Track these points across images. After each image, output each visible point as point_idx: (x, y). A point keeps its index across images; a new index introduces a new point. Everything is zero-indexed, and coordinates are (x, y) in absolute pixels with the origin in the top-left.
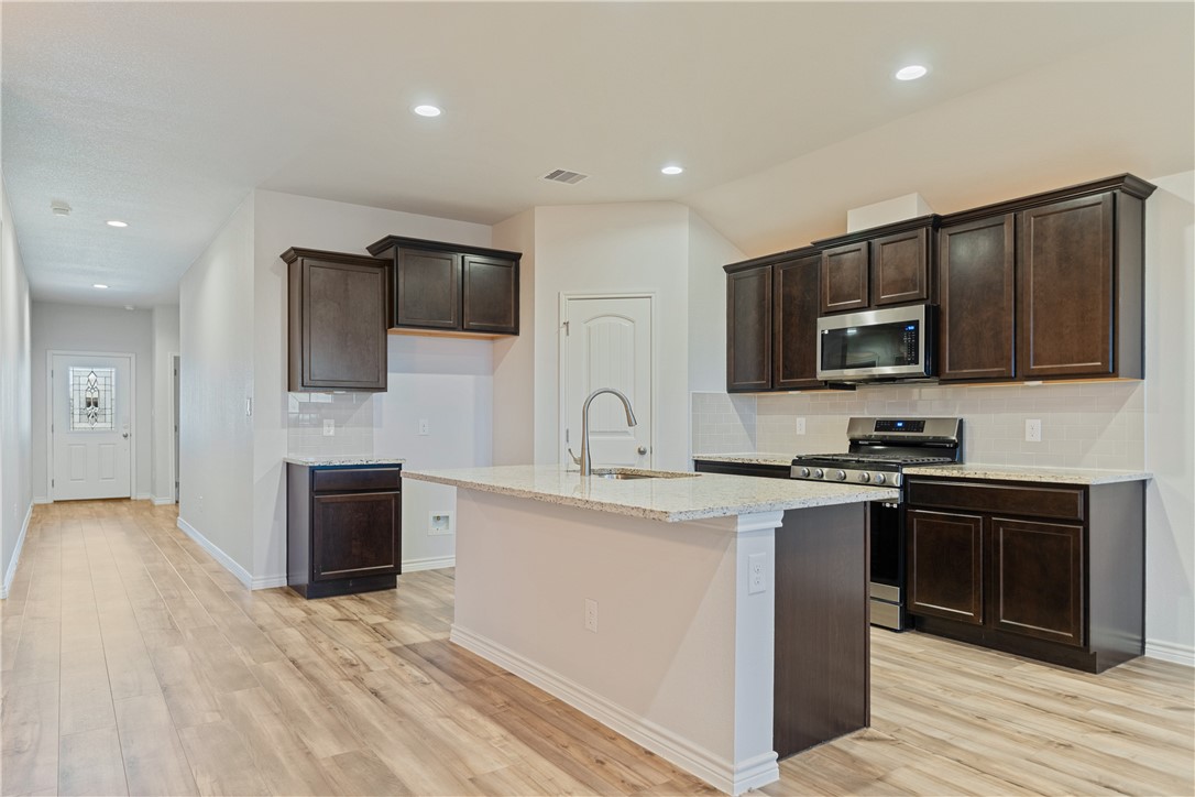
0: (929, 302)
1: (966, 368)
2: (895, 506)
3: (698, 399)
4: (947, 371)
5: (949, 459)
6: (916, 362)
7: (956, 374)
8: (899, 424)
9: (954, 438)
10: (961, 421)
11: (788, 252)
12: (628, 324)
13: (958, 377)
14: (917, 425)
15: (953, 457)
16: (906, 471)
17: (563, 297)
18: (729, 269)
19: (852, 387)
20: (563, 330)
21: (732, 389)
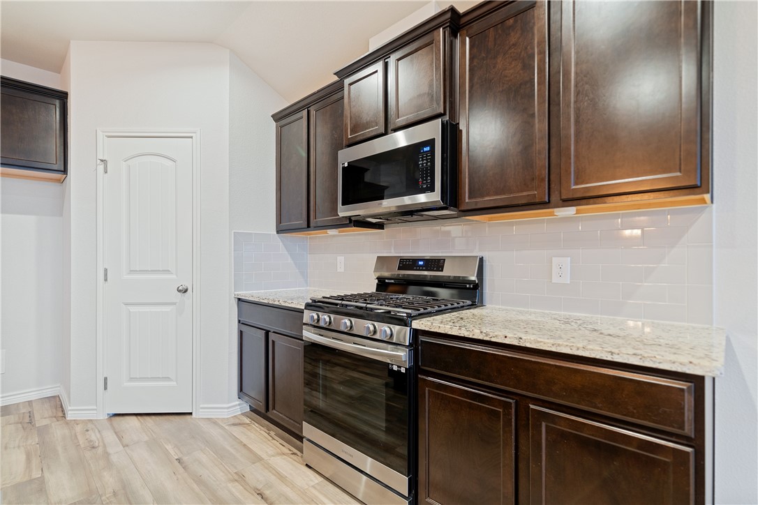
0: (447, 118)
1: (488, 195)
2: (403, 370)
3: (240, 240)
4: (467, 201)
5: (469, 302)
6: (432, 190)
7: (476, 203)
8: (421, 263)
9: (474, 278)
10: (481, 260)
11: (318, 91)
12: (171, 163)
13: (479, 206)
14: (437, 264)
15: (473, 298)
16: (417, 324)
17: (100, 134)
18: (278, 117)
19: (380, 226)
20: (101, 168)
21: (280, 231)
